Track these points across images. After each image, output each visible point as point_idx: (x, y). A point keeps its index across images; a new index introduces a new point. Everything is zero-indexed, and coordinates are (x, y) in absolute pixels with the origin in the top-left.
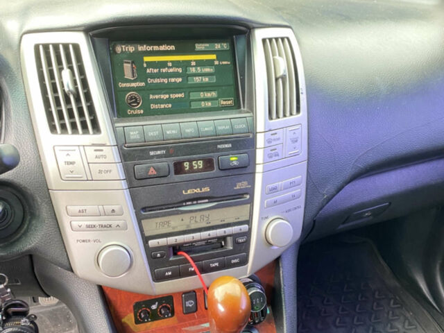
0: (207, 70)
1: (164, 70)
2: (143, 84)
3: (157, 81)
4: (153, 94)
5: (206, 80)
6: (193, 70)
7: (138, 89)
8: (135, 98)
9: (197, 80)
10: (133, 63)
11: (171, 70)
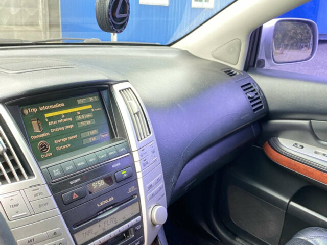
0: (88, 116)
1: (60, 121)
2: (48, 134)
3: (57, 129)
4: (57, 140)
5: (89, 122)
6: (79, 118)
7: (45, 138)
8: (45, 145)
9: (83, 124)
10: (38, 120)
11: (65, 120)
